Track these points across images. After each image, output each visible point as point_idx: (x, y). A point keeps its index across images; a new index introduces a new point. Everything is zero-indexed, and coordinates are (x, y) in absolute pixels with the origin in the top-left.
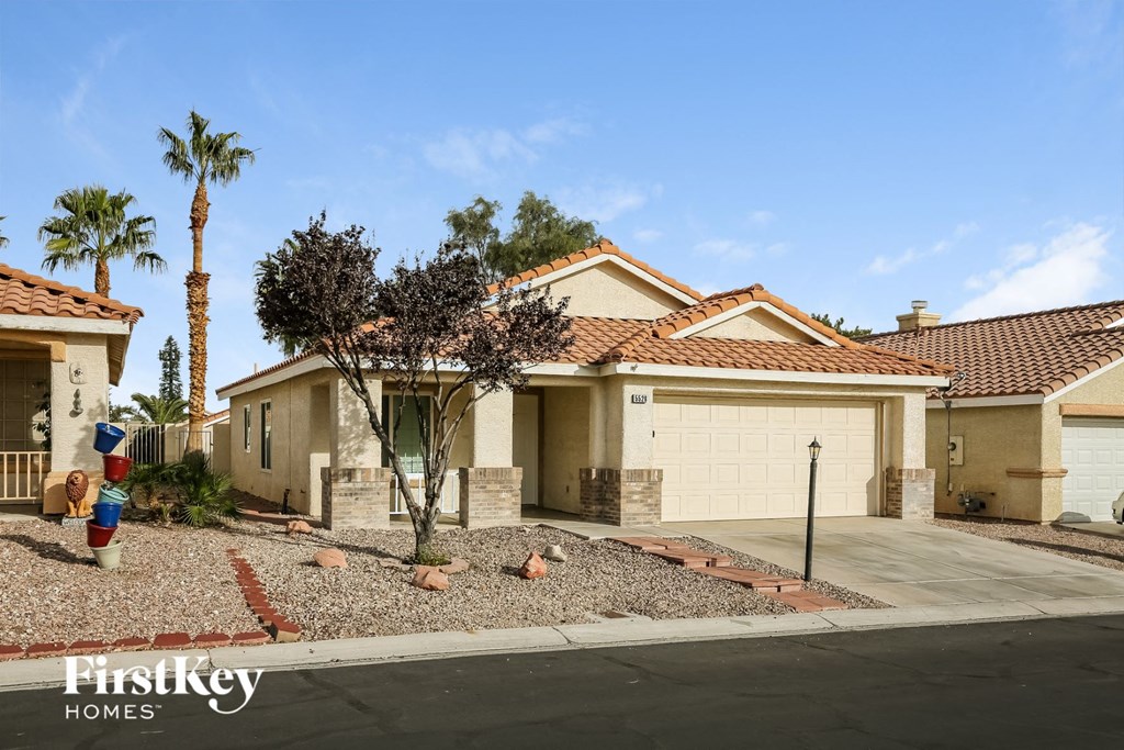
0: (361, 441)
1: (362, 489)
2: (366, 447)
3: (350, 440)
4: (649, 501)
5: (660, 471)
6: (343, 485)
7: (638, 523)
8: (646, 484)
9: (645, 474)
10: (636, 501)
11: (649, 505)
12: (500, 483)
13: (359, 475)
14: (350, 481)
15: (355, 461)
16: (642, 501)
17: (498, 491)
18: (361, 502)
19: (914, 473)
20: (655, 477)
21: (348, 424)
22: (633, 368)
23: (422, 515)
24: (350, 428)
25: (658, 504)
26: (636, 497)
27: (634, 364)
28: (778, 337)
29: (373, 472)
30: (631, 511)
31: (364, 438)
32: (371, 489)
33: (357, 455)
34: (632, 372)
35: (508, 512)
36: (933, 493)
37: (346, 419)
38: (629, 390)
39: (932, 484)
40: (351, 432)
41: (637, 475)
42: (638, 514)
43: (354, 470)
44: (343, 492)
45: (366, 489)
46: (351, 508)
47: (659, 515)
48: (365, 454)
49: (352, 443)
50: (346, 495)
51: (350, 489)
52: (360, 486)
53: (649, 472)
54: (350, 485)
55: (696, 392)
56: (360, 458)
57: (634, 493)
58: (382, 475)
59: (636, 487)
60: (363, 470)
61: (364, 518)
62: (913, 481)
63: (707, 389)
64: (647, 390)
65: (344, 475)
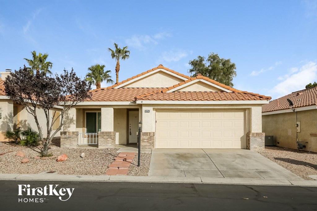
0: (69, 125)
1: (68, 137)
2: (70, 126)
3: (66, 124)
4: (150, 142)
5: (154, 133)
6: (64, 136)
7: (146, 148)
8: (149, 137)
9: (149, 134)
10: (145, 142)
11: (150, 143)
12: (108, 136)
13: (67, 133)
14: (65, 135)
15: (67, 130)
16: (147, 142)
17: (107, 138)
18: (68, 141)
19: (255, 134)
20: (152, 135)
21: (66, 120)
22: (142, 102)
23: (44, 143)
24: (66, 121)
25: (153, 143)
26: (145, 141)
27: (141, 101)
28: (209, 90)
29: (71, 133)
30: (144, 145)
31: (70, 123)
32: (71, 137)
33: (68, 128)
34: (141, 103)
35: (110, 144)
36: (264, 141)
37: (65, 118)
38: (144, 108)
39: (264, 138)
40: (67, 122)
41: (146, 134)
42: (146, 146)
43: (66, 132)
44: (63, 138)
45: (70, 137)
46: (66, 142)
47: (153, 146)
48: (70, 128)
49: (67, 125)
50: (64, 139)
51: (65, 137)
52: (68, 136)
53: (150, 133)
54: (65, 136)
55: (168, 108)
56: (69, 129)
57: (145, 139)
58: (74, 133)
59: (145, 137)
60: (69, 132)
61: (69, 145)
62: (255, 137)
63: (172, 107)
64: (151, 109)
65: (64, 133)
